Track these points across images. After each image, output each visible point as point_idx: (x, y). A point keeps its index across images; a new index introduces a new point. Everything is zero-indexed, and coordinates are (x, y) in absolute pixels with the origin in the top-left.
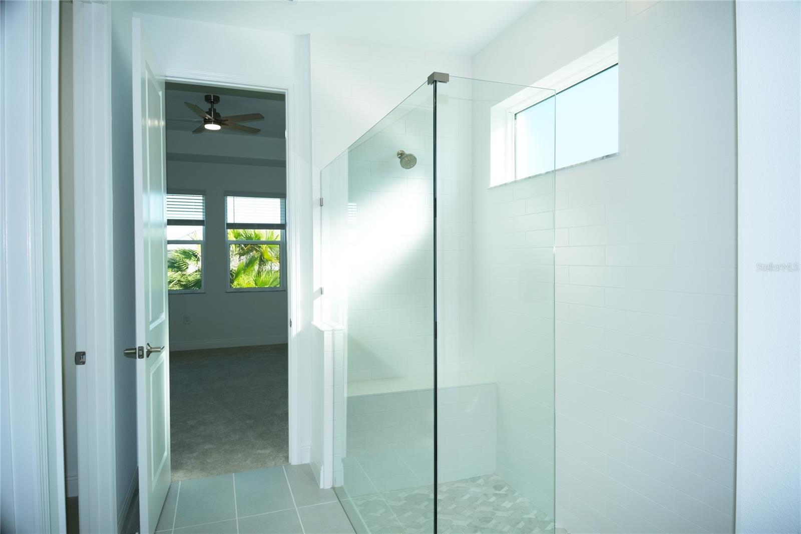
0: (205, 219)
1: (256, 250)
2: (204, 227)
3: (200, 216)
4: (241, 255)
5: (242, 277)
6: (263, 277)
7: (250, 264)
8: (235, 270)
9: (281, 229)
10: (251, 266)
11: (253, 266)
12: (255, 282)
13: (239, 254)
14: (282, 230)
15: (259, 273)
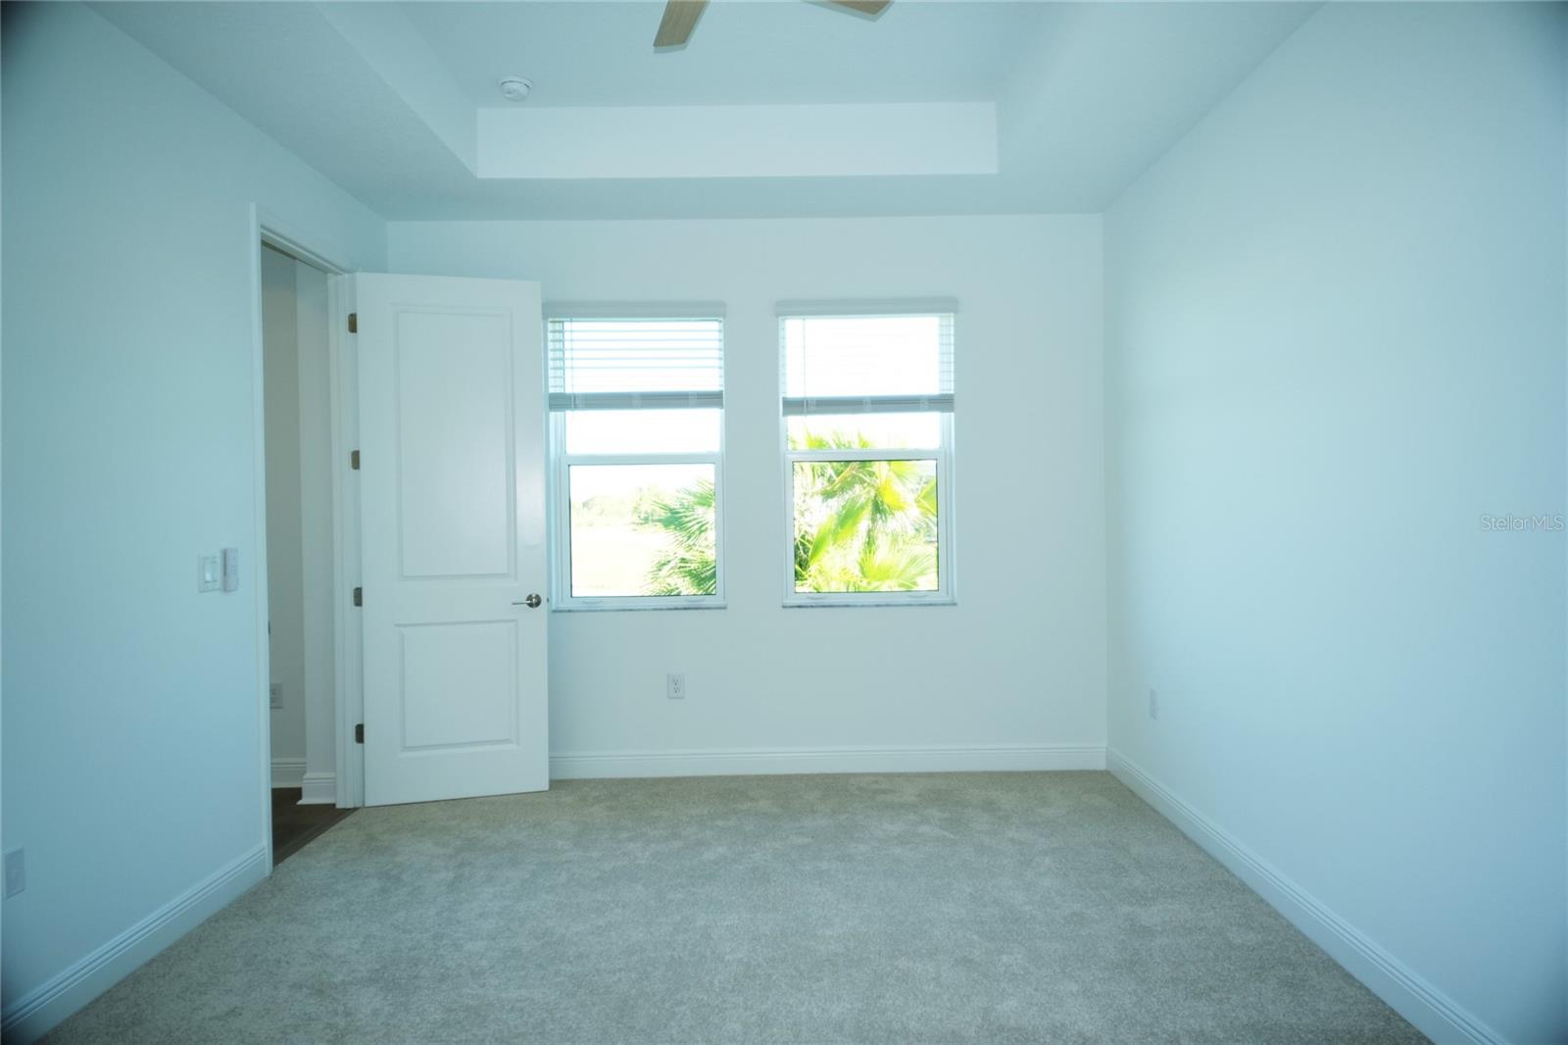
0: (723, 388)
1: (862, 482)
2: (723, 411)
3: (711, 380)
4: (828, 495)
5: (828, 552)
6: (883, 553)
7: (847, 518)
8: (812, 536)
9: (943, 410)
10: (850, 522)
11: (855, 524)
12: (862, 568)
13: (823, 494)
14: (946, 414)
15: (870, 541)
